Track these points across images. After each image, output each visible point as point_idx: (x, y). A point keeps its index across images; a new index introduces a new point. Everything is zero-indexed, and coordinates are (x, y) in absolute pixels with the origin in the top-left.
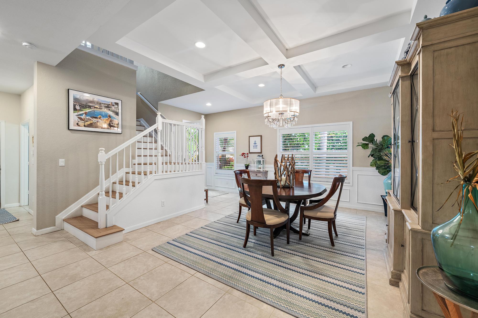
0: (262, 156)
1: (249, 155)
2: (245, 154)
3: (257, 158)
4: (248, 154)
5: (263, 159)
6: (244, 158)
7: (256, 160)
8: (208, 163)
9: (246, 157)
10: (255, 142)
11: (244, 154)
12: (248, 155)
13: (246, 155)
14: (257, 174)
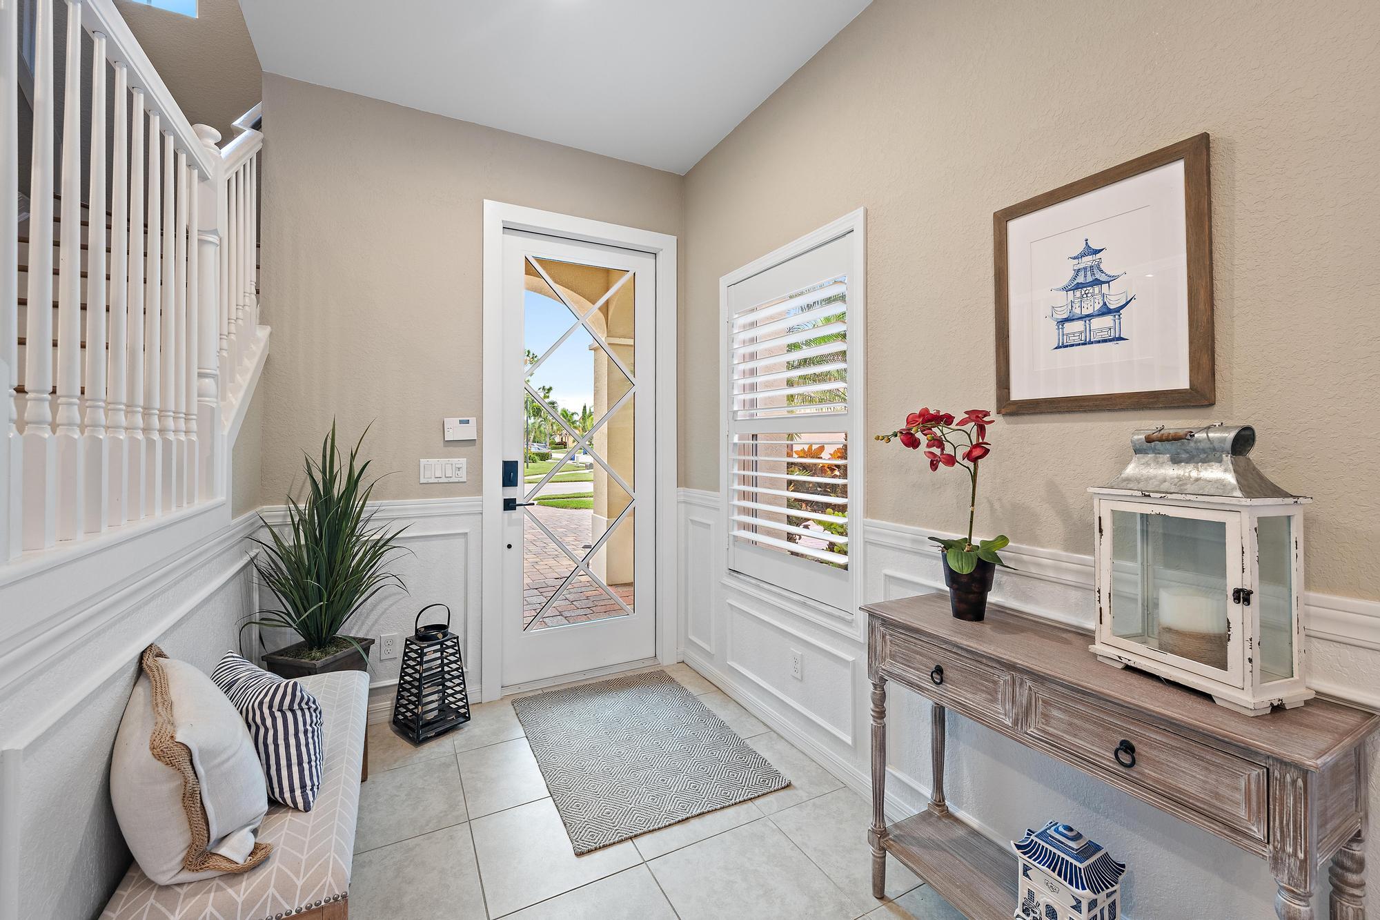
0: (1244, 441)
1: (998, 428)
2: (948, 419)
3: (1131, 470)
4: (978, 418)
5: (1270, 507)
6: (934, 466)
7: (1105, 510)
8: (696, 494)
9: (951, 461)
10: (1087, 261)
11: (929, 419)
12: (981, 430)
13: (958, 439)
14: (1152, 745)
